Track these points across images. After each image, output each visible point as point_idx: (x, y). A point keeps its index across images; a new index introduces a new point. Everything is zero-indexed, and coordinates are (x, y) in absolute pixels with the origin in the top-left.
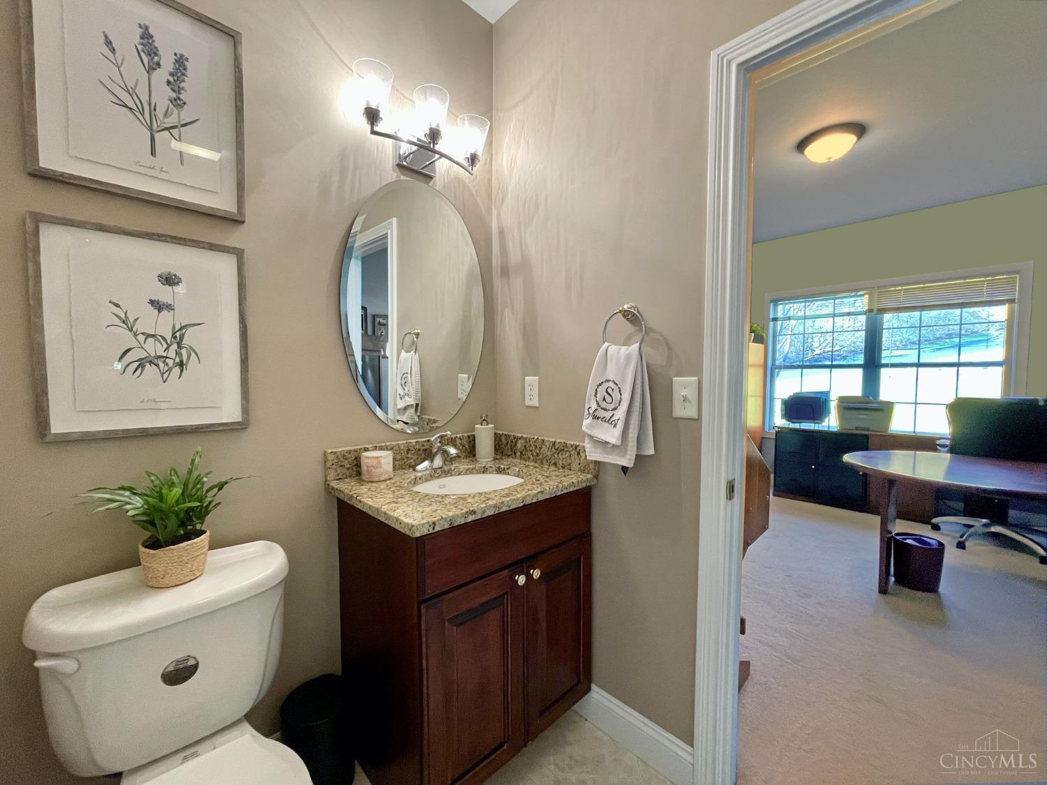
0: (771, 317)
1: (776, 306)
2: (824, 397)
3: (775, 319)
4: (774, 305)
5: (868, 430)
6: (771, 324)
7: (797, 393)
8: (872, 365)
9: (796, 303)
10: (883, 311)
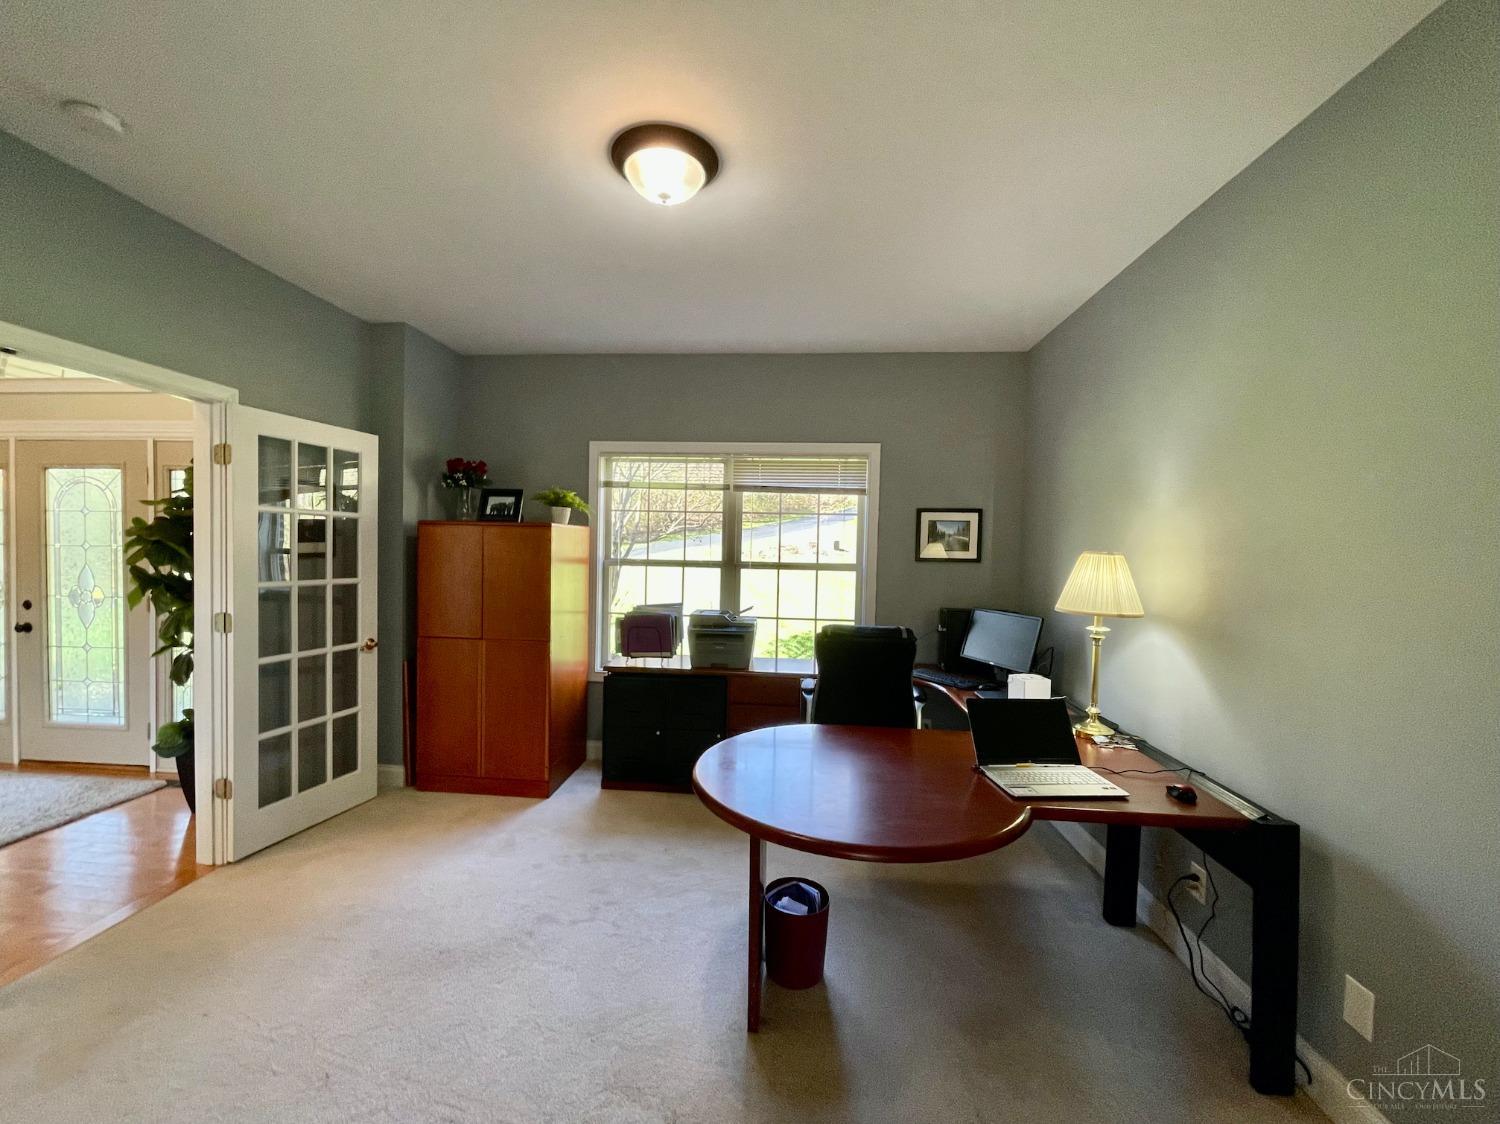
0: (602, 478)
1: (608, 462)
2: (673, 615)
3: (608, 484)
4: (607, 460)
5: (727, 669)
6: (602, 491)
7: (639, 607)
8: (731, 565)
9: (638, 461)
10: (740, 488)
